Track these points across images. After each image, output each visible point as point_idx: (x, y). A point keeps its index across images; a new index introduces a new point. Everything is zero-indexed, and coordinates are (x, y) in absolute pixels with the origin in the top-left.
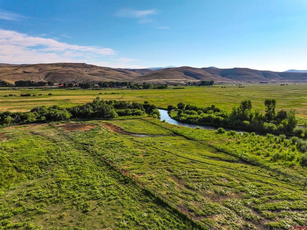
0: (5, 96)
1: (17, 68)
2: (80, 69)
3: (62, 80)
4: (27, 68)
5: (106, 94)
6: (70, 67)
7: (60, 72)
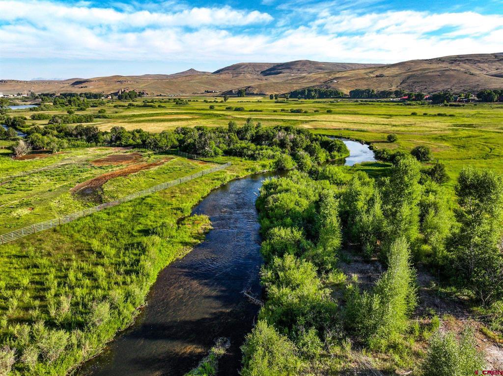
0: (275, 111)
1: (374, 69)
3: (426, 88)
4: (388, 69)
5: (425, 114)
6: (465, 63)
7: (429, 74)
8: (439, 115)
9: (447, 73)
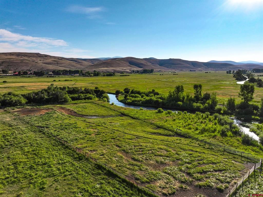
2: (34, 59)
3: (17, 69)
5: (59, 81)
6: (24, 57)
7: (15, 61)
8: (66, 80)
9: (24, 61)
